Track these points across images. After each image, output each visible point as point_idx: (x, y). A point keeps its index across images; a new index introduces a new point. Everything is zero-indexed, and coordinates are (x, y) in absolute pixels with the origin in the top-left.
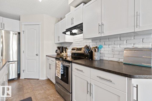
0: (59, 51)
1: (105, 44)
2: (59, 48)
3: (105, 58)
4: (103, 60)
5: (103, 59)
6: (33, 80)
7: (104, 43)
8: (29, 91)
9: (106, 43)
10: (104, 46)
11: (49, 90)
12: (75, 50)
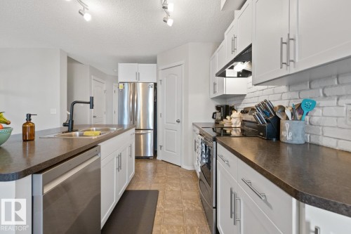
0: (218, 116)
1: (325, 95)
2: (218, 108)
3: (325, 142)
4: (318, 145)
5: (320, 144)
6: (172, 166)
7: (321, 90)
8: (160, 181)
9: (328, 92)
10: (322, 103)
11: (188, 190)
12: (247, 112)
